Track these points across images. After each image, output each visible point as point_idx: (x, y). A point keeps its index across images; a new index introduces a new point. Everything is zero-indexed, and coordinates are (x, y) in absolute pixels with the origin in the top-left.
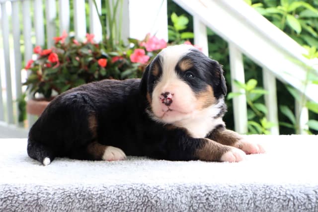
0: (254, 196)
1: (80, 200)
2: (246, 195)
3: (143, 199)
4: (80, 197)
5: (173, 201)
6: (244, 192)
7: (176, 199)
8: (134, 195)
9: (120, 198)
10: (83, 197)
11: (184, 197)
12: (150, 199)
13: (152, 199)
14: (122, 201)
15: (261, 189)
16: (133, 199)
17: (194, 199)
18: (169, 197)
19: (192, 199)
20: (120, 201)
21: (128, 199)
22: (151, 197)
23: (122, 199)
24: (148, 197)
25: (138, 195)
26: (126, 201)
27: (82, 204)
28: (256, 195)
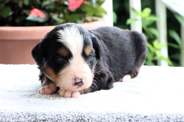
0: (168, 120)
1: (26, 116)
2: (161, 118)
3: (77, 118)
4: (26, 114)
5: (102, 120)
6: (160, 116)
7: (104, 119)
8: (71, 115)
9: (59, 116)
10: (29, 115)
11: (111, 118)
12: (83, 118)
13: (85, 118)
14: (61, 118)
15: (174, 114)
16: (69, 118)
17: (119, 120)
18: (99, 117)
19: (118, 119)
20: (59, 119)
21: (65, 117)
22: (84, 116)
23: (60, 117)
24: (81, 117)
25: (74, 115)
26: (64, 119)
27: (27, 119)
28: (169, 118)
